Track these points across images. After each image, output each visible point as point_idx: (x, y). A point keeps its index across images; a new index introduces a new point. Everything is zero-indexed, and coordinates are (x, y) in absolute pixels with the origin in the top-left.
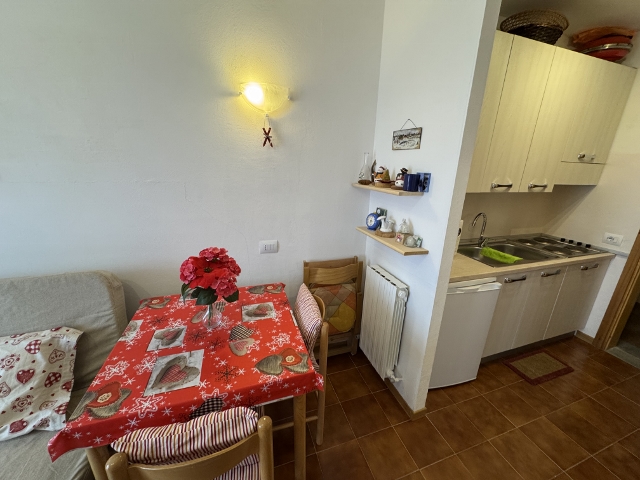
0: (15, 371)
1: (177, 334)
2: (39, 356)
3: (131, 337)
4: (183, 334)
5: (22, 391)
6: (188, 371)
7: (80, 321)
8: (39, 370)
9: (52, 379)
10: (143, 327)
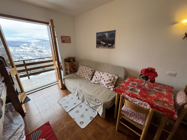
0: (109, 79)
1: (135, 84)
2: (112, 78)
3: (126, 81)
4: (136, 85)
5: (109, 82)
6: (136, 92)
7: (119, 75)
8: (112, 80)
9: (113, 82)
10: (129, 80)
